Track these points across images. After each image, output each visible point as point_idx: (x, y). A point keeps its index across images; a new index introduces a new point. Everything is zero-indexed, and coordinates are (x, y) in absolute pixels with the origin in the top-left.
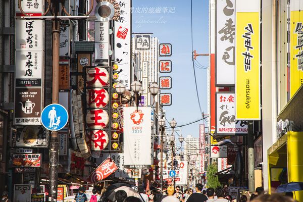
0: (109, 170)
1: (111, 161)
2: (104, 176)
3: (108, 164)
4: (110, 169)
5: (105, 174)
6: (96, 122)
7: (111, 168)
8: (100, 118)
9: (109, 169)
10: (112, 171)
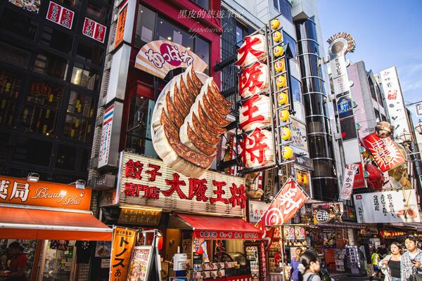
0: (291, 204)
1: (293, 187)
2: (284, 215)
3: (289, 192)
4: (293, 202)
5: (286, 212)
6: (250, 117)
7: (296, 199)
8: (256, 109)
9: (291, 201)
10: (297, 205)
